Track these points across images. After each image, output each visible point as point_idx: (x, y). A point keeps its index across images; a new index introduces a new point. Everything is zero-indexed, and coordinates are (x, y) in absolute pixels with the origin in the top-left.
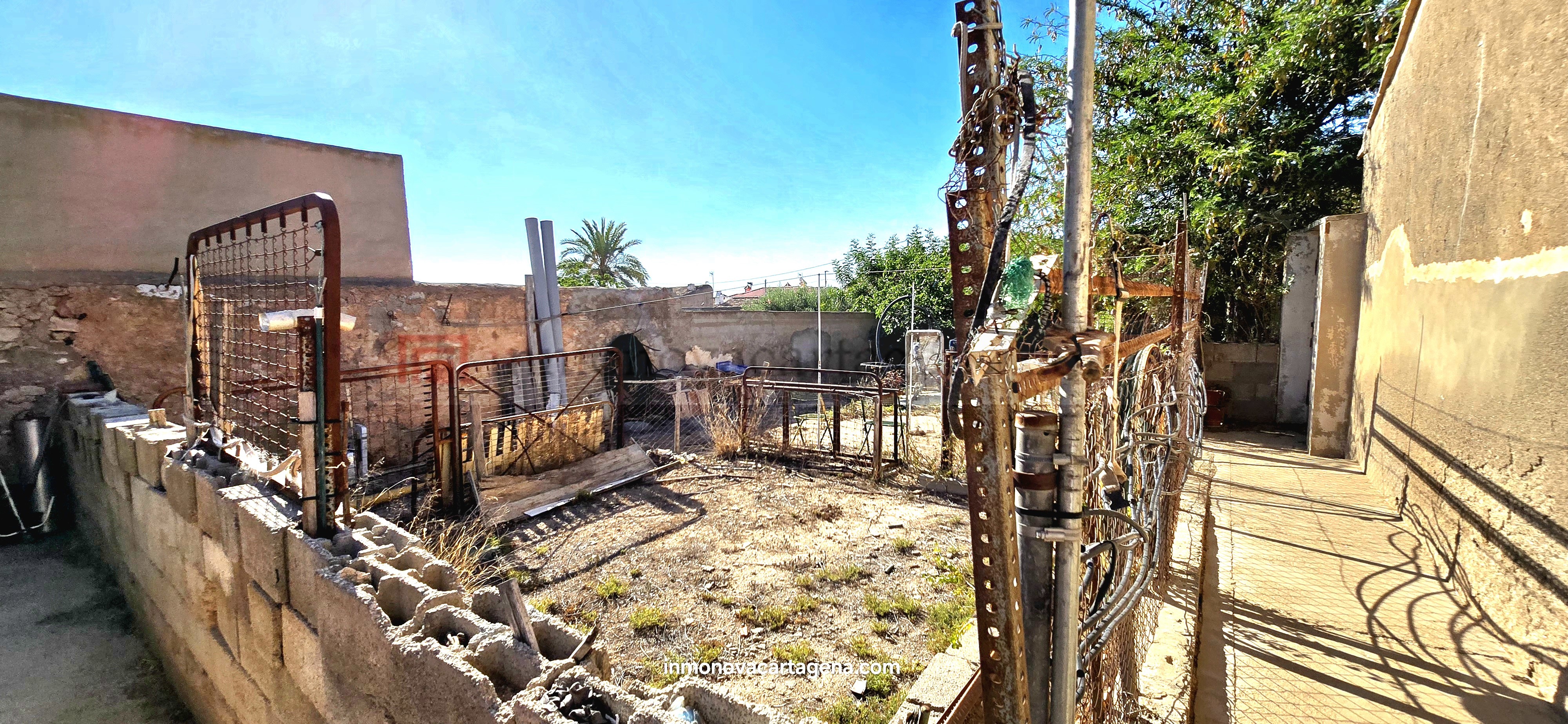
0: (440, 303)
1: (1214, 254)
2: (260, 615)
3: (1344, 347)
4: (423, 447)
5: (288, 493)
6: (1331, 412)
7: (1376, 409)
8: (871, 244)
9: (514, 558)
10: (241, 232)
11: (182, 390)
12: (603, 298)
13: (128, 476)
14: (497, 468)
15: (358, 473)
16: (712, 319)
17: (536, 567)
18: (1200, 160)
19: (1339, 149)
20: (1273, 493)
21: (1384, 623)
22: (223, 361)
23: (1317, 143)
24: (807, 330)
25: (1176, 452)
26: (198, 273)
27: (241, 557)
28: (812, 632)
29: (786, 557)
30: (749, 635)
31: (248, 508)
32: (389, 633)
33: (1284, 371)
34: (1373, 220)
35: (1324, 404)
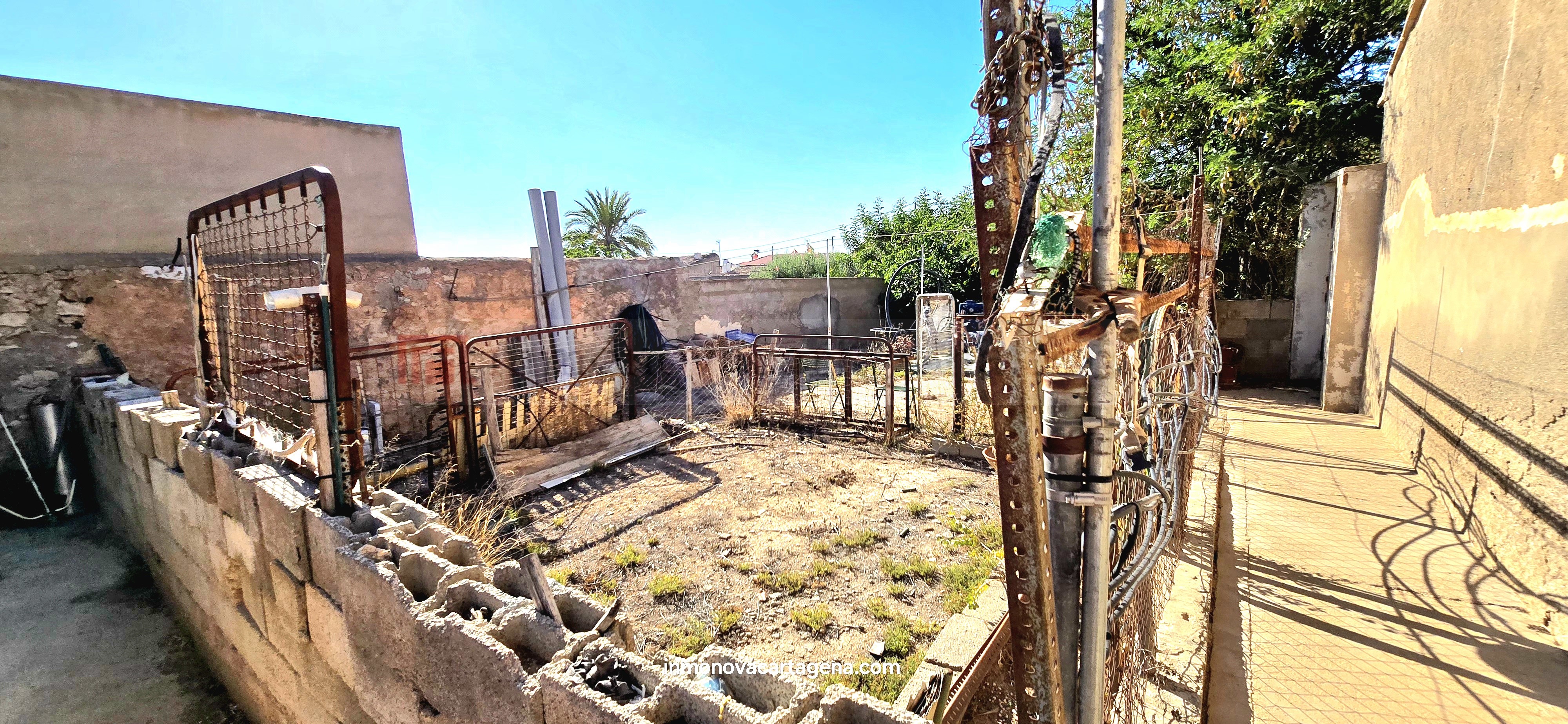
0: (446, 278)
1: (1228, 210)
2: (284, 592)
3: (1360, 300)
4: (437, 422)
5: (304, 472)
6: (1346, 367)
7: (1391, 363)
8: (878, 208)
9: (533, 529)
10: (240, 209)
11: (193, 372)
12: (609, 269)
13: (146, 458)
14: (511, 441)
15: (374, 450)
16: (719, 287)
17: (554, 538)
18: (1215, 113)
19: (1357, 97)
20: (1286, 449)
21: (1399, 576)
22: (232, 341)
23: (1335, 91)
24: (816, 296)
25: (1193, 411)
26: (200, 252)
27: (261, 535)
28: (829, 595)
29: (802, 523)
30: (767, 601)
31: (266, 488)
32: (412, 609)
33: (1298, 326)
34: (1392, 170)
35: (1339, 358)
